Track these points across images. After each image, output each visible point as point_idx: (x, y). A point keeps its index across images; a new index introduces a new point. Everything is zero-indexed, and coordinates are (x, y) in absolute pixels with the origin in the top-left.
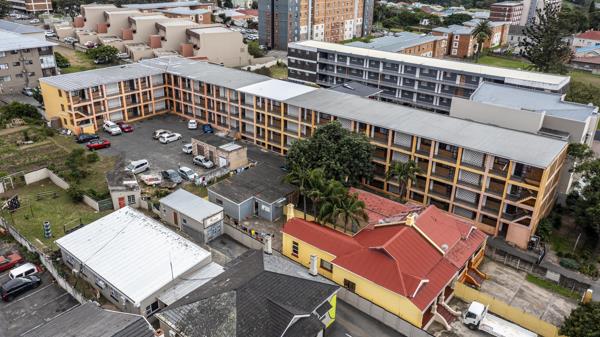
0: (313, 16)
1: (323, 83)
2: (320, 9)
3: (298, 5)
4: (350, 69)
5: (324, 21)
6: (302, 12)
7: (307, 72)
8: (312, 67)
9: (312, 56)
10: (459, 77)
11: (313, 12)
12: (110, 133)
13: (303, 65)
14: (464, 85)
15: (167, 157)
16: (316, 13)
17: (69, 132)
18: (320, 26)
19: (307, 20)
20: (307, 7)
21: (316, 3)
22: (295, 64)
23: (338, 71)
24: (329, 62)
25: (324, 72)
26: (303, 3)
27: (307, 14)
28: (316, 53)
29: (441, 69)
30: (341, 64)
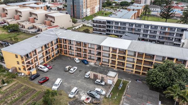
0: (87, 5)
1: (108, 33)
2: (88, 3)
3: (83, 2)
4: (121, 27)
5: (90, 7)
6: (84, 4)
7: (102, 29)
8: (104, 27)
9: (104, 23)
10: (167, 29)
11: (87, 4)
12: (43, 71)
13: (100, 26)
14: (169, 31)
15: (80, 81)
16: (88, 4)
17: (23, 74)
18: (89, 9)
19: (85, 7)
20: (85, 2)
21: (87, 1)
22: (97, 26)
23: (115, 28)
24: (111, 25)
25: (108, 28)
26: (84, 1)
27: (85, 5)
28: (106, 22)
29: (159, 26)
30: (116, 25)
